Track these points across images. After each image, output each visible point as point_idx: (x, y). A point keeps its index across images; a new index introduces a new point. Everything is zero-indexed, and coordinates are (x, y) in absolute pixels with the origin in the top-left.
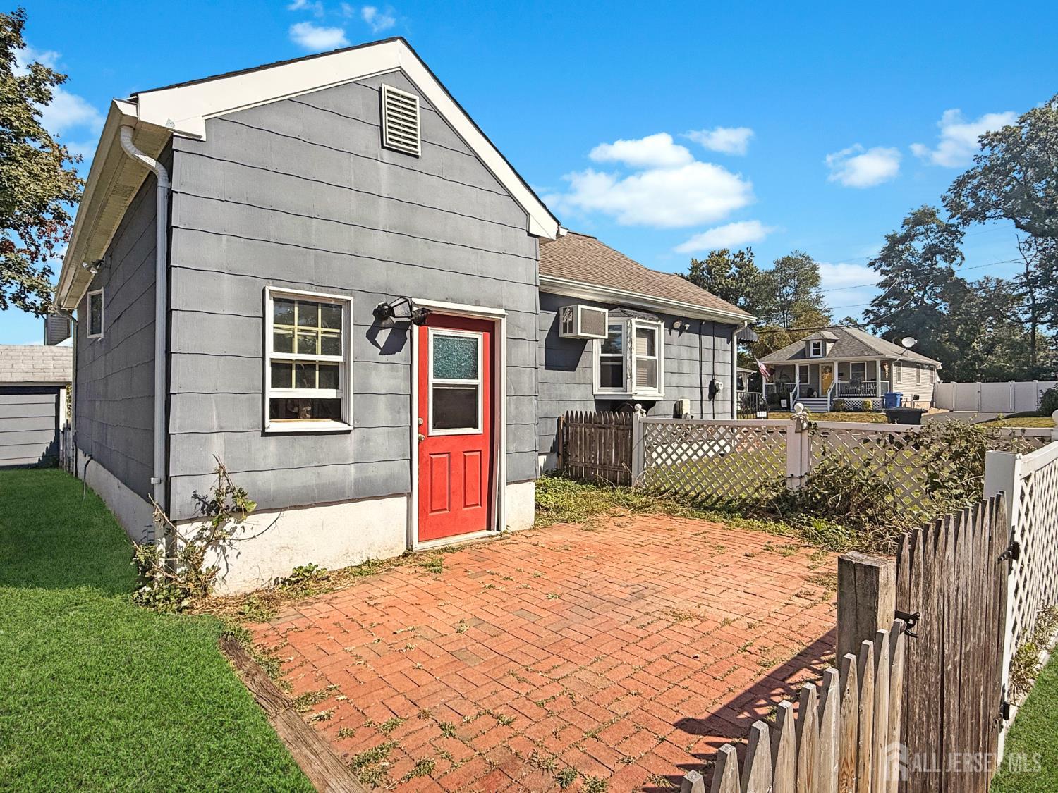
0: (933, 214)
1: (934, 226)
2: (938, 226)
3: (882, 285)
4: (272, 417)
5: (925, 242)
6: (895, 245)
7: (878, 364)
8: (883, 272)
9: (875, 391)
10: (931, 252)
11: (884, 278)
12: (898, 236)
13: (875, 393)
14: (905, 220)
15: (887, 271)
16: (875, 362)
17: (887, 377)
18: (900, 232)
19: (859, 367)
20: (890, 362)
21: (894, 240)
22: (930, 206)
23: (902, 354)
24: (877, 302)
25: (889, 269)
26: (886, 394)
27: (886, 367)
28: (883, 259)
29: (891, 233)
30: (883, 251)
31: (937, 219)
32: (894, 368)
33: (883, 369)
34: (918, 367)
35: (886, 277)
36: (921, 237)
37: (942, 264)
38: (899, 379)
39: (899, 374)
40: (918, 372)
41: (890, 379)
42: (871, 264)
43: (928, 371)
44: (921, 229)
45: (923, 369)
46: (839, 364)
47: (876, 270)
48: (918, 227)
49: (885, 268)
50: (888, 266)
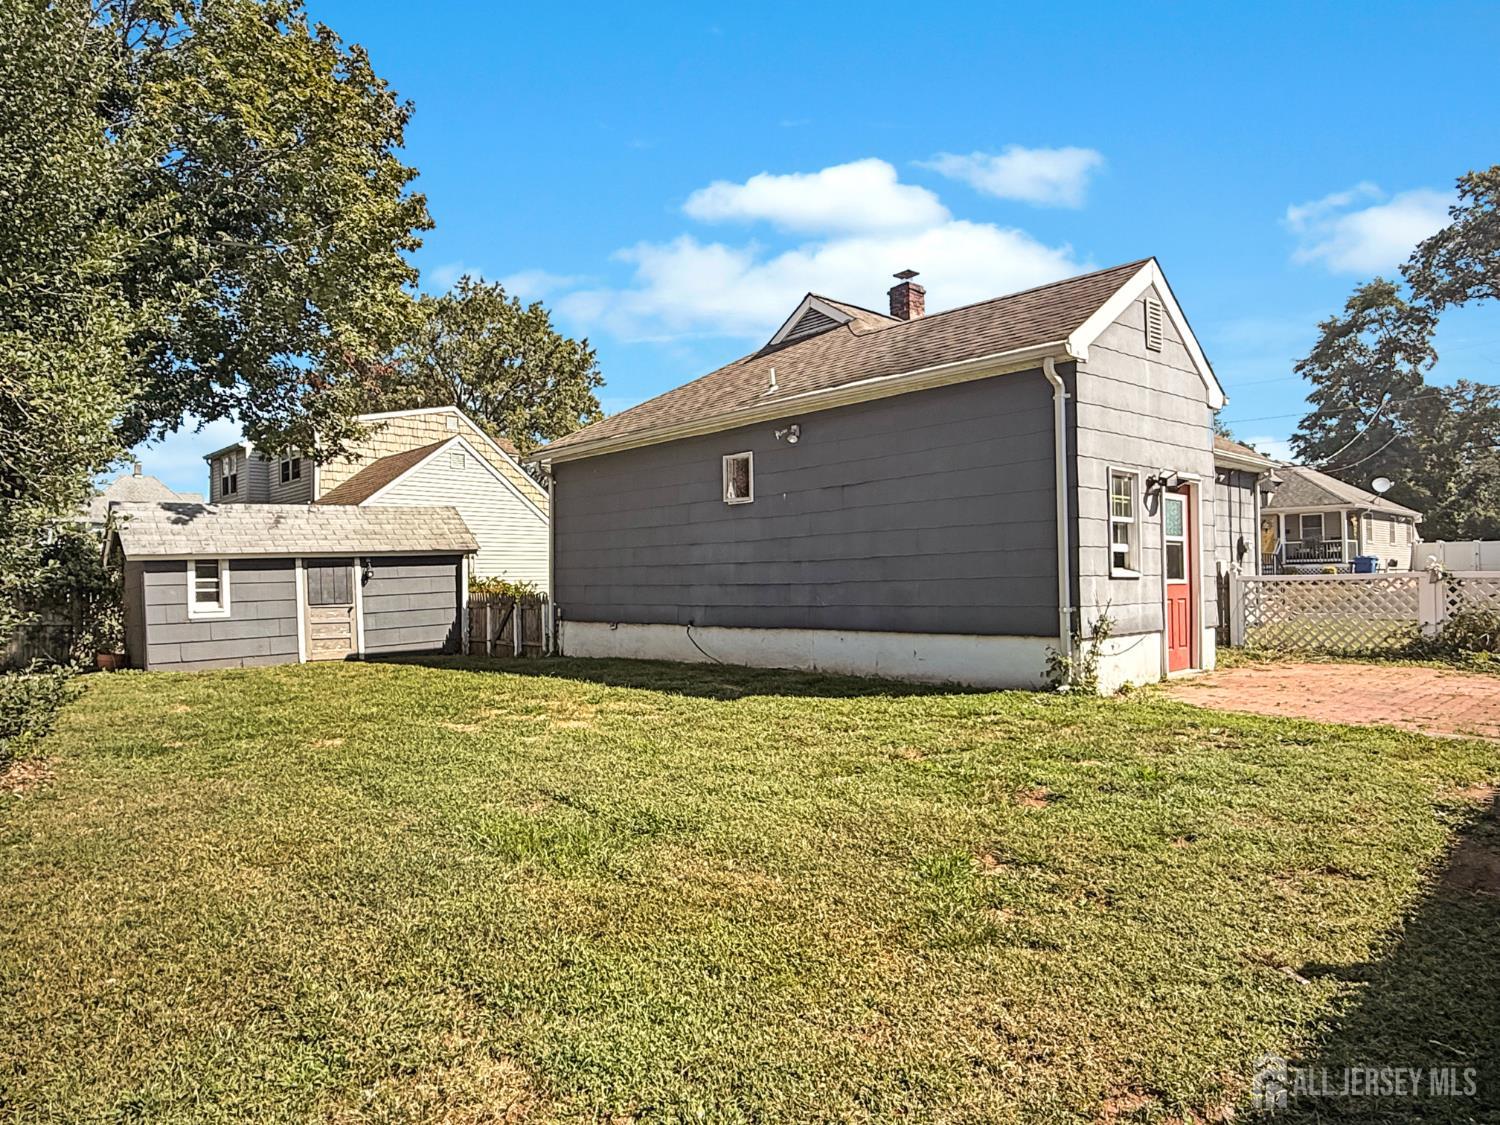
0: (1391, 293)
1: (1392, 309)
2: (1399, 310)
3: (1313, 398)
4: (1116, 566)
5: (1380, 333)
6: (1333, 340)
7: (1344, 516)
8: (1316, 379)
9: (1340, 555)
10: (1389, 347)
11: (1316, 387)
12: (1338, 324)
13: (1340, 557)
14: (1350, 302)
15: (1321, 377)
16: (1340, 513)
17: (1356, 534)
18: (1343, 318)
19: (1313, 521)
20: (1357, 513)
21: (1333, 331)
22: (1386, 280)
23: (1372, 502)
24: (1306, 423)
25: (1325, 373)
26: (1356, 559)
27: (1354, 520)
28: (1316, 358)
29: (1327, 320)
30: (1317, 348)
31: (1396, 300)
32: (1364, 521)
33: (1350, 524)
34: (1392, 520)
35: (1320, 387)
36: (1374, 326)
37: (1404, 368)
38: (1370, 537)
39: (1369, 530)
40: (1392, 527)
41: (1359, 539)
42: (1299, 368)
43: (1405, 526)
44: (1372, 313)
45: (1399, 522)
46: (1286, 517)
47: (1305, 375)
48: (1367, 312)
49: (1320, 373)
50: (1324, 369)
